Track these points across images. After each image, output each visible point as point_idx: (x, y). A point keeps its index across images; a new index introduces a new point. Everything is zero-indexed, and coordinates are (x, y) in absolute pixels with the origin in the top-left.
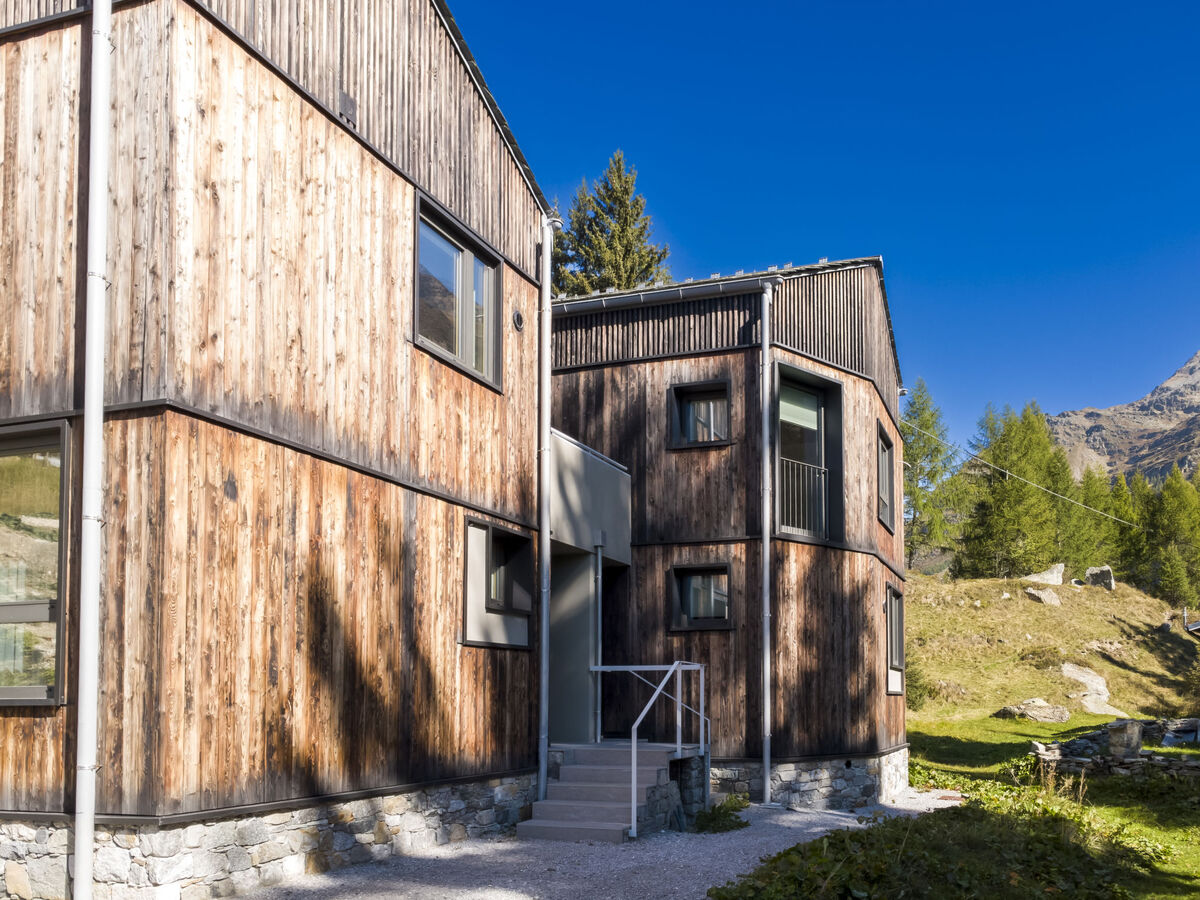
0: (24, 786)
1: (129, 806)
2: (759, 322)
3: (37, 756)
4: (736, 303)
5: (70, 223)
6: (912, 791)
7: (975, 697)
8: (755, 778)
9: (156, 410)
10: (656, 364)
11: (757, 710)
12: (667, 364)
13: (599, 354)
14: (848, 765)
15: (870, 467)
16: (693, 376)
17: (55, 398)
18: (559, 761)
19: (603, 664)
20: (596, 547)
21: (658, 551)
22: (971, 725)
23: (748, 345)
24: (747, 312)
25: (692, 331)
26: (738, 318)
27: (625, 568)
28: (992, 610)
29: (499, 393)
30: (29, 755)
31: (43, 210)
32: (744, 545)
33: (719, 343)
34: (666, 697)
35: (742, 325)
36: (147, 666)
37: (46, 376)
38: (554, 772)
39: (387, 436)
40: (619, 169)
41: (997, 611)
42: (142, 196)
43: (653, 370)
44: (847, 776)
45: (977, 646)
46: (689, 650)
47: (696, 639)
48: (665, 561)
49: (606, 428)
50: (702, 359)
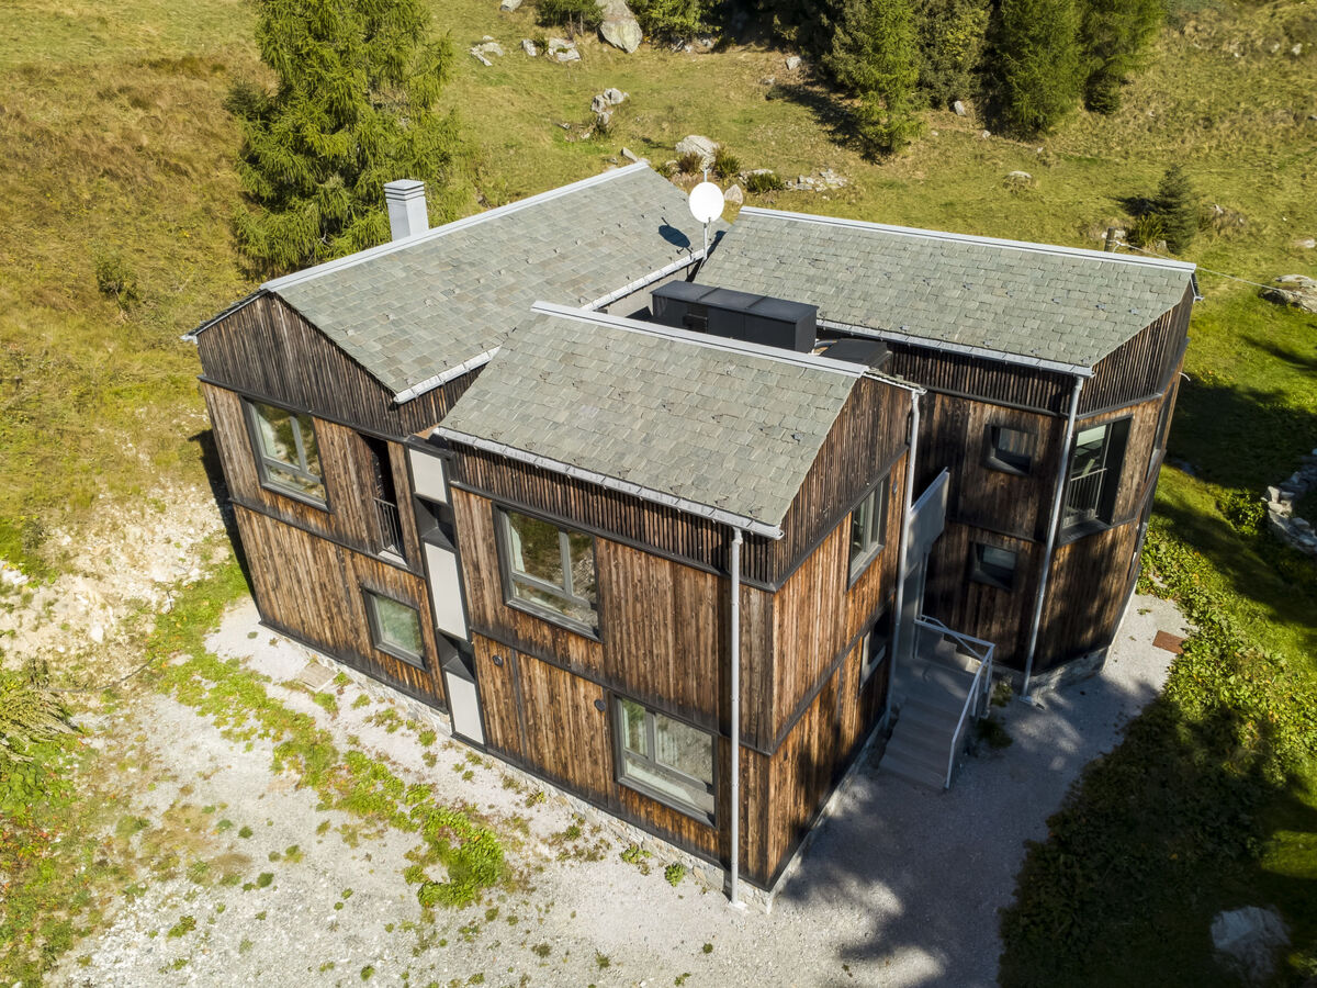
0: (700, 846)
1: (752, 874)
2: (1068, 396)
3: (706, 839)
4: (1051, 377)
7: (1254, 230)
8: (1017, 680)
9: (765, 757)
10: (979, 404)
12: (988, 407)
14: (1086, 657)
16: (1008, 419)
17: (710, 722)
21: (965, 529)
23: (1055, 414)
24: (1060, 388)
25: (1011, 386)
26: (1052, 389)
30: (702, 836)
32: (1030, 544)
33: (1032, 404)
35: (1054, 393)
37: (704, 711)
42: (755, 669)
43: (976, 408)
44: (1085, 663)
45: (1278, 126)
46: (980, 594)
47: (987, 589)
48: (969, 535)
49: (934, 435)
50: (1017, 412)
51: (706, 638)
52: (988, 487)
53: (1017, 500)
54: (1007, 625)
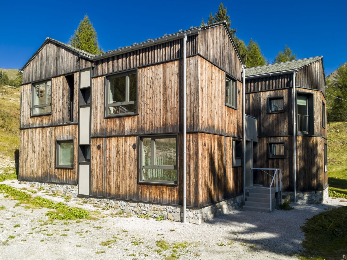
0: (171, 199)
1: (192, 204)
2: (292, 81)
3: (173, 194)
4: (285, 77)
5: (178, 97)
6: (330, 198)
7: (339, 162)
8: (292, 196)
9: (196, 133)
10: (264, 92)
11: (292, 179)
12: (267, 92)
13: (248, 90)
14: (316, 193)
15: (321, 114)
16: (274, 95)
17: (175, 129)
18: (248, 192)
19: (254, 168)
20: (252, 140)
21: (265, 139)
22: (339, 172)
23: (288, 87)
24: (288, 79)
25: (273, 84)
26: (286, 80)
27: (256, 142)
28: (344, 133)
29: (236, 110)
30: (171, 194)
31: (172, 94)
32: (288, 137)
33: (281, 87)
34: (267, 174)
35: (287, 82)
36: (195, 179)
37: (173, 125)
38: (247, 194)
39: (222, 126)
40: (222, 8)
41: (345, 133)
42: (192, 93)
43: (263, 94)
44: (316, 195)
45: (338, 145)
46: (273, 163)
47: (275, 160)
48: (267, 141)
49: (251, 108)
50: (276, 91)
51: (174, 89)
52: (270, 121)
53: (281, 122)
54: (285, 173)
